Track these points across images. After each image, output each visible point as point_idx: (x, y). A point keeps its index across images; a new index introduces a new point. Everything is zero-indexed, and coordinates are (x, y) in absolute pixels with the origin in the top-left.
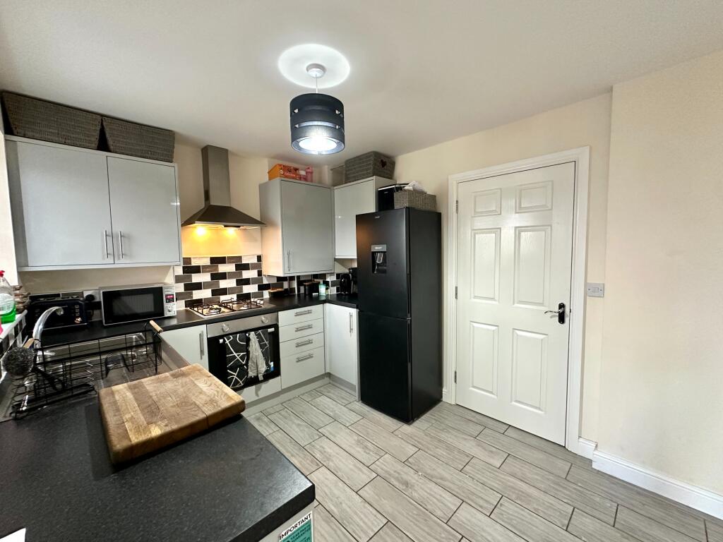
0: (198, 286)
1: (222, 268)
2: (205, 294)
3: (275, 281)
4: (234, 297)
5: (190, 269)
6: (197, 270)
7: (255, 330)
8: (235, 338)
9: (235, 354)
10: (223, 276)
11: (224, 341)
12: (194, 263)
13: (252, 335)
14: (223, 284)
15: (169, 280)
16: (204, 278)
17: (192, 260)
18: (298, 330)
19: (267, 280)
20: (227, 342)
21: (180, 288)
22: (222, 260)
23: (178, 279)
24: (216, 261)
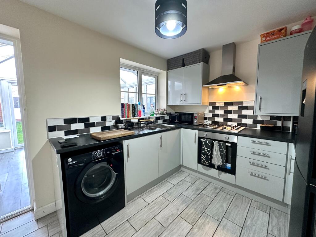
0: (218, 116)
1: (230, 108)
2: (220, 120)
3: (269, 119)
4: (236, 124)
5: (215, 108)
6: (218, 108)
7: (219, 141)
8: (206, 141)
9: (205, 148)
10: (231, 112)
11: (202, 140)
12: (217, 105)
13: (216, 143)
14: (230, 116)
15: (207, 112)
16: (221, 112)
17: (216, 103)
18: (253, 153)
19: (261, 117)
20: (203, 141)
21: (210, 115)
22: (231, 104)
23: (210, 111)
24: (227, 104)
